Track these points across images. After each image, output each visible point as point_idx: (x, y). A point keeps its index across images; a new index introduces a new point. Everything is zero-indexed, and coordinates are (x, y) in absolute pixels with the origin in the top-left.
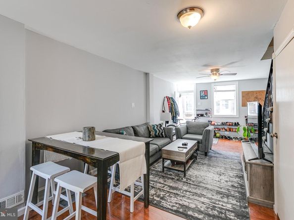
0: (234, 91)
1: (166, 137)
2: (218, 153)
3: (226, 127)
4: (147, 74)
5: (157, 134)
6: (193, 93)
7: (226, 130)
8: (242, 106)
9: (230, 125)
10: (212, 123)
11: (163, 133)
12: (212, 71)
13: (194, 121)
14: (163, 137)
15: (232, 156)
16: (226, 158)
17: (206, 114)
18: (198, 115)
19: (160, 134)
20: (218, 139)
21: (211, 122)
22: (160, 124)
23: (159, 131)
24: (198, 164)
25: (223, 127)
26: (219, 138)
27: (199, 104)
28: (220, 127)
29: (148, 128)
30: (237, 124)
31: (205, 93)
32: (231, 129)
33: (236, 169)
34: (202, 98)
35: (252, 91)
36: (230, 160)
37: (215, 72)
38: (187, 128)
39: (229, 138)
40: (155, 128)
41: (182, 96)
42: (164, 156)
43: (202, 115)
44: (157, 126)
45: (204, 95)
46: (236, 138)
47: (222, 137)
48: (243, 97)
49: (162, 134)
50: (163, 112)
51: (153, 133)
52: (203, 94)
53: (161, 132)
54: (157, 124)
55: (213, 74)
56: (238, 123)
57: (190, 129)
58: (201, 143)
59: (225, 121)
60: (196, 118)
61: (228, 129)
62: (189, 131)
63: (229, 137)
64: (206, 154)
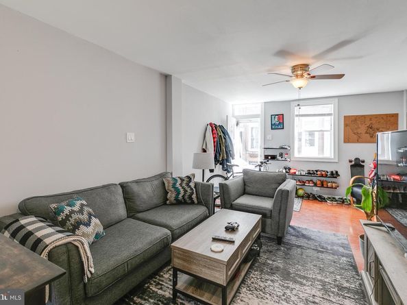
0: (329, 115)
1: (200, 203)
2: (304, 236)
3: (315, 179)
4: (166, 78)
5: (180, 196)
6: (259, 119)
7: (315, 185)
8: (345, 142)
9: (322, 176)
10: (292, 171)
11: (194, 196)
12: (294, 69)
13: (257, 169)
14: (193, 203)
15: (333, 244)
16: (321, 249)
17: (281, 155)
18: (266, 157)
19: (186, 197)
20: (300, 200)
21: (290, 169)
22: (188, 177)
23: (185, 191)
24: (262, 271)
25: (309, 178)
26: (302, 197)
27: (269, 137)
28: (305, 179)
29: (164, 184)
30: (335, 175)
31: (279, 119)
32: (325, 183)
33: (349, 290)
34: (274, 126)
35: (362, 116)
36: (330, 257)
37: (299, 72)
38: (245, 183)
39: (320, 199)
40: (178, 185)
41: (240, 125)
42: (177, 262)
43: (273, 157)
44: (182, 180)
45: (278, 123)
46: (333, 199)
47: (309, 197)
48: (346, 125)
49: (190, 197)
50: (204, 151)
51: (171, 196)
52: (276, 121)
53: (188, 194)
54: (183, 176)
55: (297, 76)
56: (337, 172)
57: (250, 185)
58: (271, 217)
59: (313, 168)
60: (262, 163)
61: (319, 182)
62: (248, 189)
63: (320, 197)
64: (279, 241)
